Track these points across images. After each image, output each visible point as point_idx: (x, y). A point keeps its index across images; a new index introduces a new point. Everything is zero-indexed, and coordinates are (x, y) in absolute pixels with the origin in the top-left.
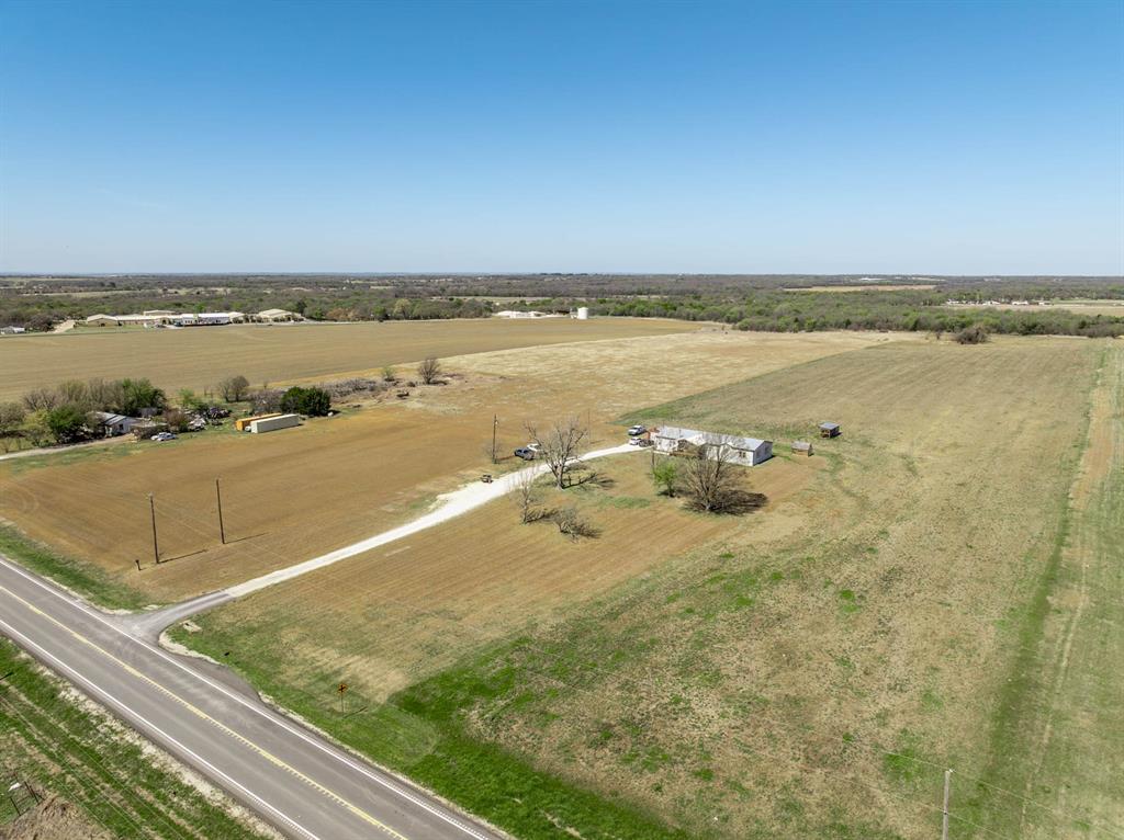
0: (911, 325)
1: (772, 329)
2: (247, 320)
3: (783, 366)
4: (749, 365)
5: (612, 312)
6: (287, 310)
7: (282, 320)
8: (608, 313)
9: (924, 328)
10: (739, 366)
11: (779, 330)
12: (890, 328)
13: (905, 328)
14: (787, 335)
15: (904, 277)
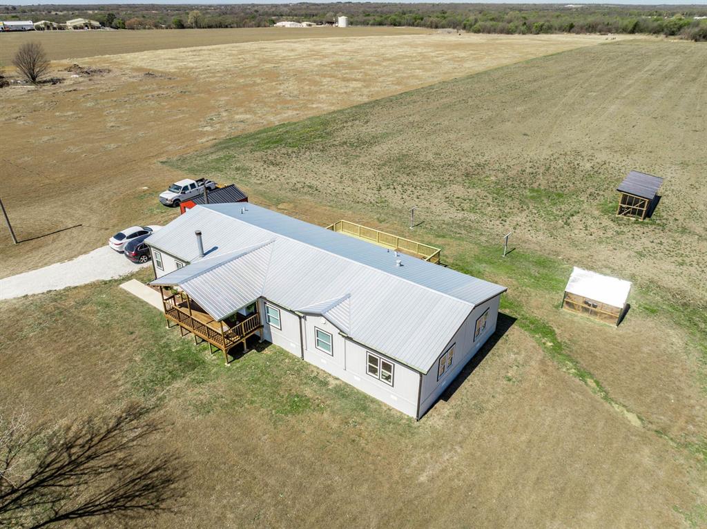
1: (502, 31)
2: (48, 28)
3: (515, 61)
4: (475, 59)
5: (371, 23)
6: (85, 18)
7: (81, 28)
8: (368, 24)
9: (641, 31)
10: (463, 60)
11: (509, 32)
12: (610, 31)
13: (624, 30)
14: (516, 36)
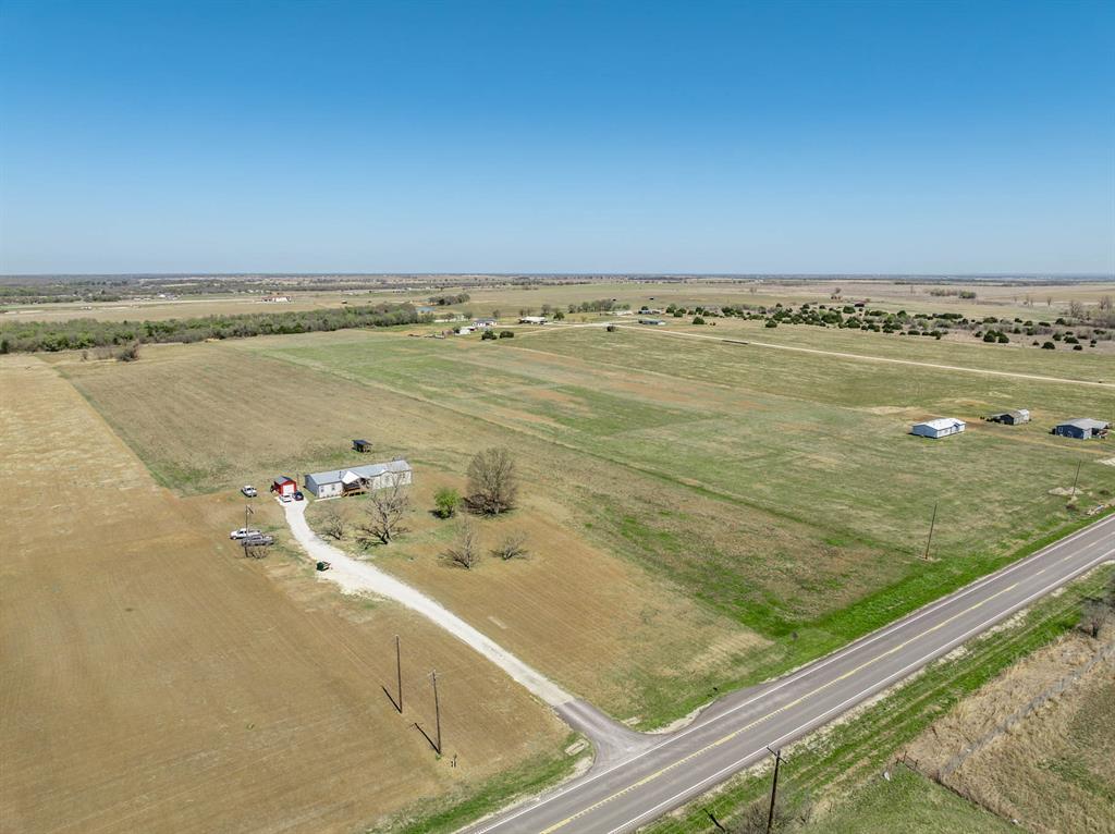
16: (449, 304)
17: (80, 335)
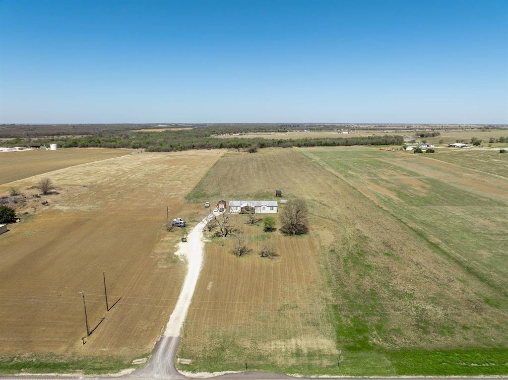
0: (219, 146)
15: (176, 124)
16: (426, 137)
17: (246, 142)
